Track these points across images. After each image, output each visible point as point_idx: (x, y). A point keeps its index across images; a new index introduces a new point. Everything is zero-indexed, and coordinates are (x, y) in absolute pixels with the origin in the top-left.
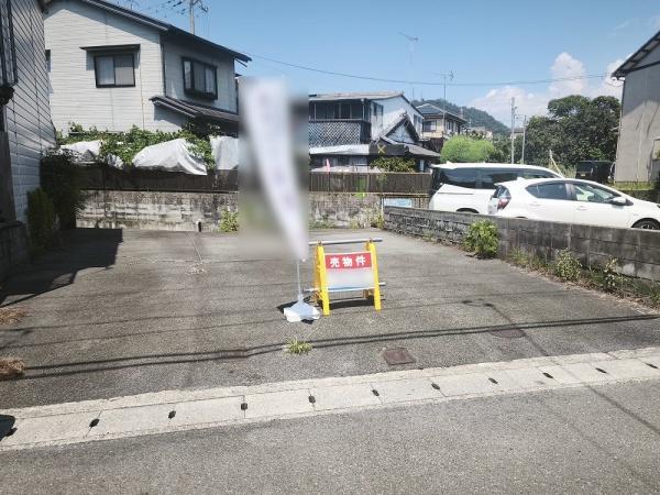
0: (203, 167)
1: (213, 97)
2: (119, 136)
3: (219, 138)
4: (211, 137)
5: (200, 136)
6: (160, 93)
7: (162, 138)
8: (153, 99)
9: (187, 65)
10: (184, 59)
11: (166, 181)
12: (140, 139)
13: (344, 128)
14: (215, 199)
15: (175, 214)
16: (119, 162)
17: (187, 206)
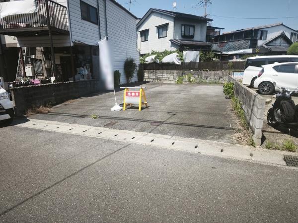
0: (180, 62)
1: (193, 37)
2: (161, 53)
3: (186, 51)
4: (184, 51)
5: (180, 52)
6: (172, 38)
7: (171, 52)
8: (170, 40)
9: (183, 27)
10: (182, 25)
11: (170, 67)
12: (166, 53)
13: (243, 42)
14: (183, 72)
15: (172, 78)
16: (158, 61)
17: (175, 75)
